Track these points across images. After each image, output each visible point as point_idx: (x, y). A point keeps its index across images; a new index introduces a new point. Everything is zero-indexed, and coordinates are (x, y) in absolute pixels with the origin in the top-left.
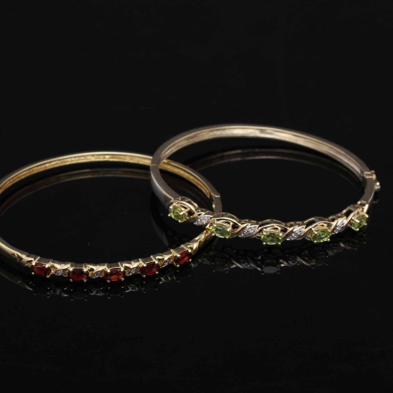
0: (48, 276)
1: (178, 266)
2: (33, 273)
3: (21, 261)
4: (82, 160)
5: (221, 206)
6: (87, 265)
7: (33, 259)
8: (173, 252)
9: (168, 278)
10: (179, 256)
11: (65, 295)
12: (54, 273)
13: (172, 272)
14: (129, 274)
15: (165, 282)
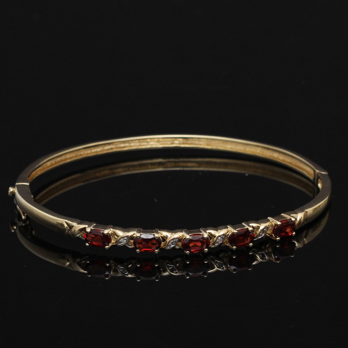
0: (107, 247)
1: (278, 238)
2: (87, 244)
3: (71, 230)
4: (144, 145)
5: (330, 181)
6: (159, 231)
7: (87, 226)
8: (272, 220)
9: (265, 257)
10: (279, 223)
11: (130, 276)
12: (115, 243)
13: (270, 250)
14: (213, 245)
15: (261, 262)
